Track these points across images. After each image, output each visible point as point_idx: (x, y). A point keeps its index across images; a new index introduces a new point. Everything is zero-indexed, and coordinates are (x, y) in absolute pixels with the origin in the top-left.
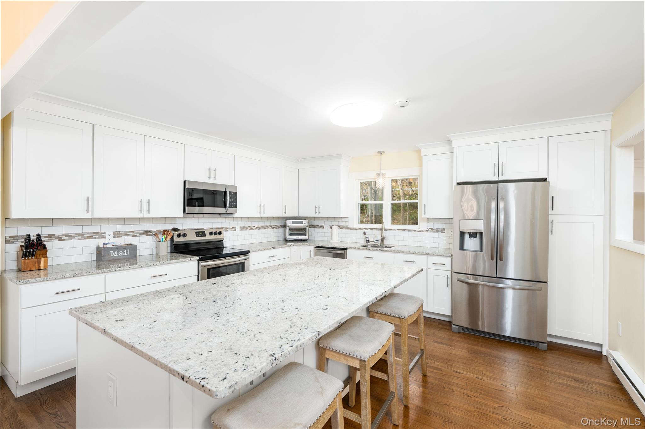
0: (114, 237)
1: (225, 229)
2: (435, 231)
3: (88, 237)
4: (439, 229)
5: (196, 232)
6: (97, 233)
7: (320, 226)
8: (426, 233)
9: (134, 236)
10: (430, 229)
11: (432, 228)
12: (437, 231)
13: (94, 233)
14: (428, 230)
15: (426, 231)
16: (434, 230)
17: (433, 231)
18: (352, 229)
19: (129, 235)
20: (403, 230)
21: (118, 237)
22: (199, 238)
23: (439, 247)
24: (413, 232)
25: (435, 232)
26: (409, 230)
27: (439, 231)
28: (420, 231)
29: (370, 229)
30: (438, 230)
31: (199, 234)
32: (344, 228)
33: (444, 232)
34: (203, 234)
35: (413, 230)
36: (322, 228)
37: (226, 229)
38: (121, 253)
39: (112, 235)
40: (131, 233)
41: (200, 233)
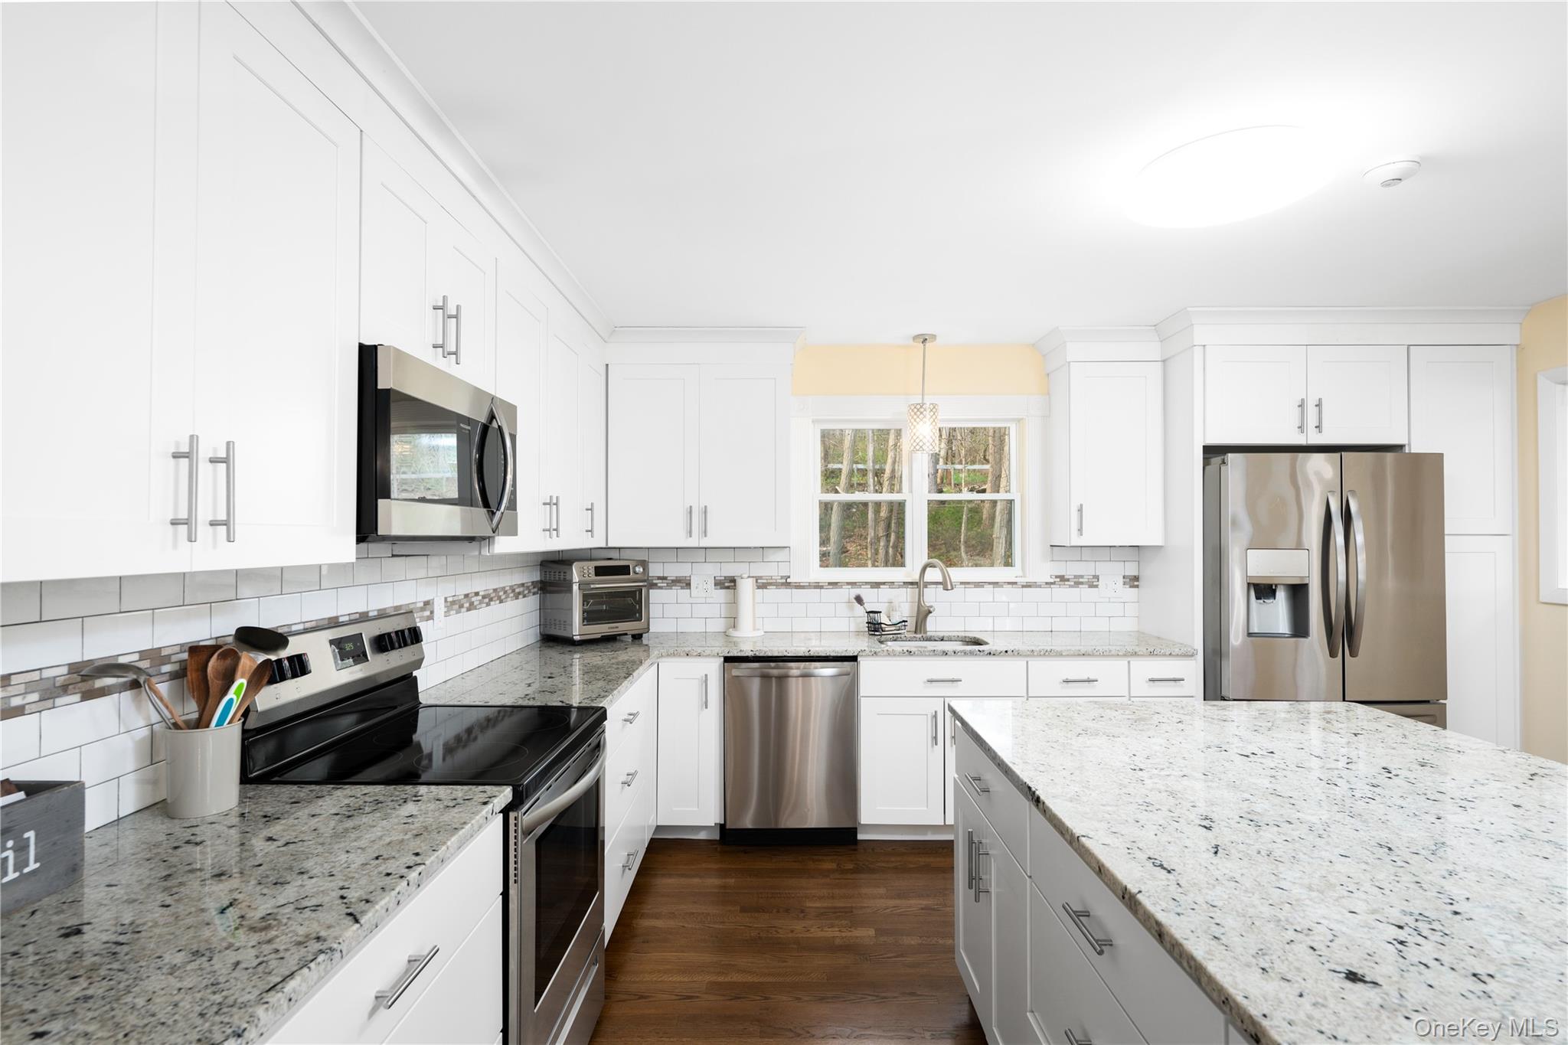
2: (1073, 583)
4: (1082, 577)
7: (673, 581)
8: (1047, 591)
10: (1057, 577)
11: (1064, 576)
12: (1077, 584)
14: (1052, 581)
15: (1047, 583)
16: (1068, 580)
17: (1066, 583)
18: (803, 587)
20: (978, 585)
23: (1082, 630)
24: (1008, 588)
25: (1070, 586)
26: (995, 584)
27: (1082, 583)
28: (1028, 586)
29: (867, 583)
30: (1081, 580)
32: (771, 584)
33: (1097, 586)
35: (1009, 583)
36: (682, 588)
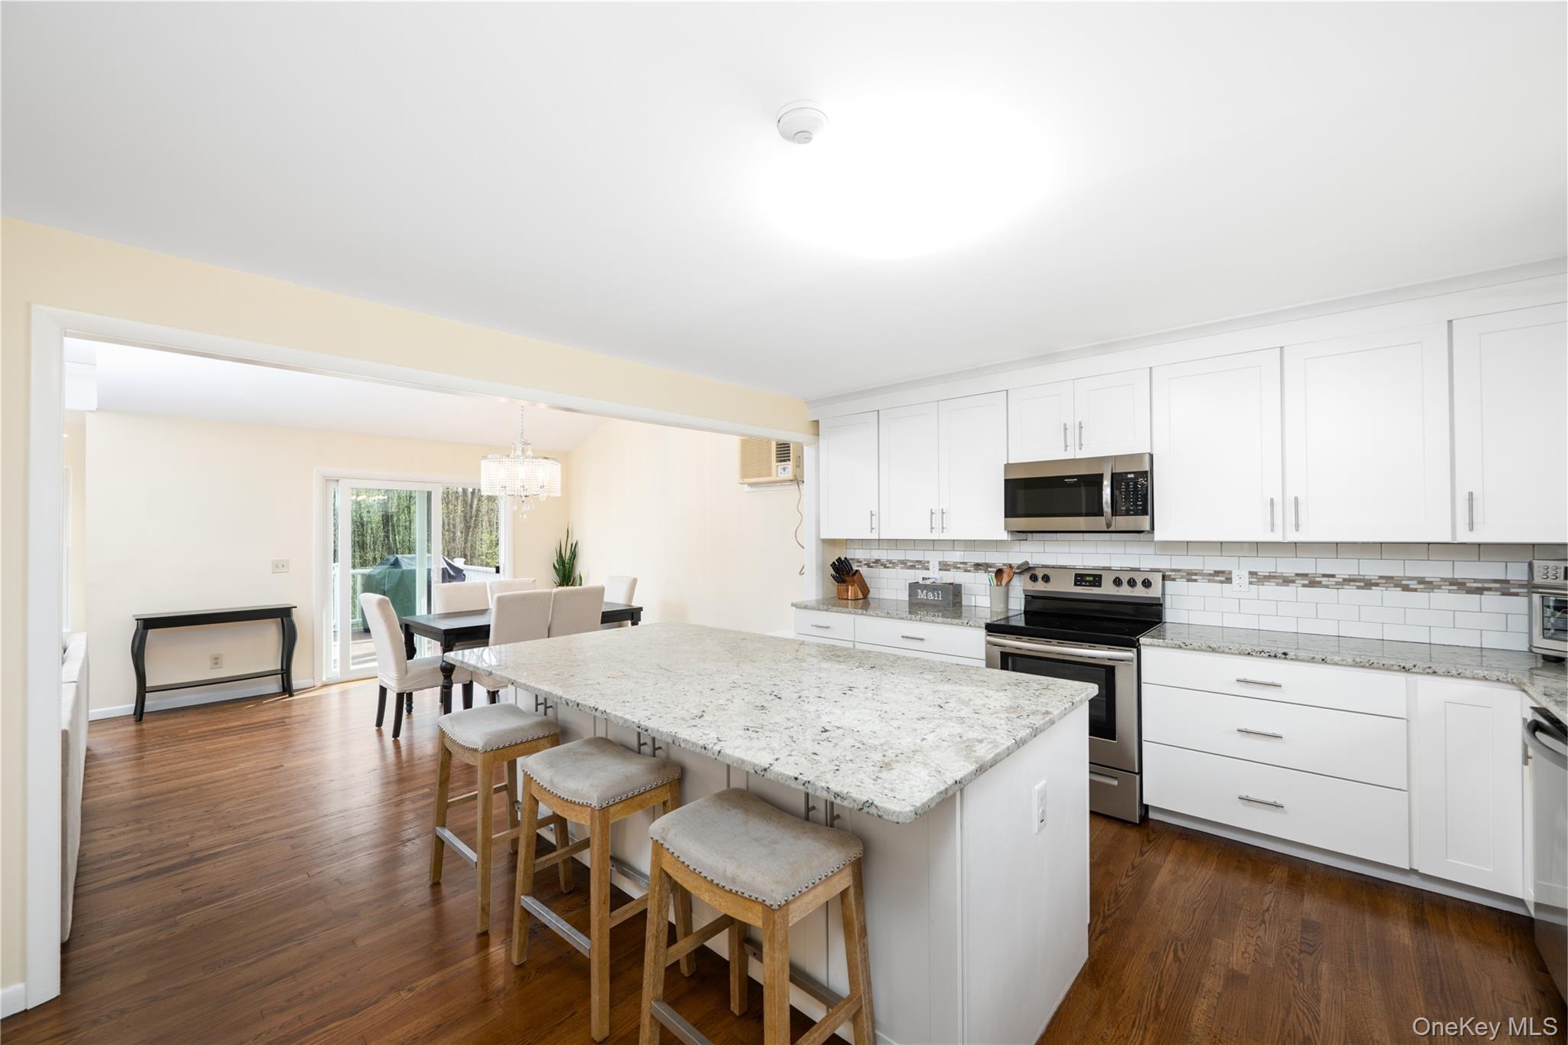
0: (940, 570)
1: (1185, 574)
3: (911, 566)
5: (1077, 575)
6: (921, 561)
9: (966, 571)
13: (917, 561)
19: (959, 568)
21: (945, 570)
22: (1080, 590)
31: (1081, 581)
34: (1097, 581)
37: (1188, 574)
38: (931, 596)
39: (937, 567)
40: (962, 566)
41: (1088, 579)
